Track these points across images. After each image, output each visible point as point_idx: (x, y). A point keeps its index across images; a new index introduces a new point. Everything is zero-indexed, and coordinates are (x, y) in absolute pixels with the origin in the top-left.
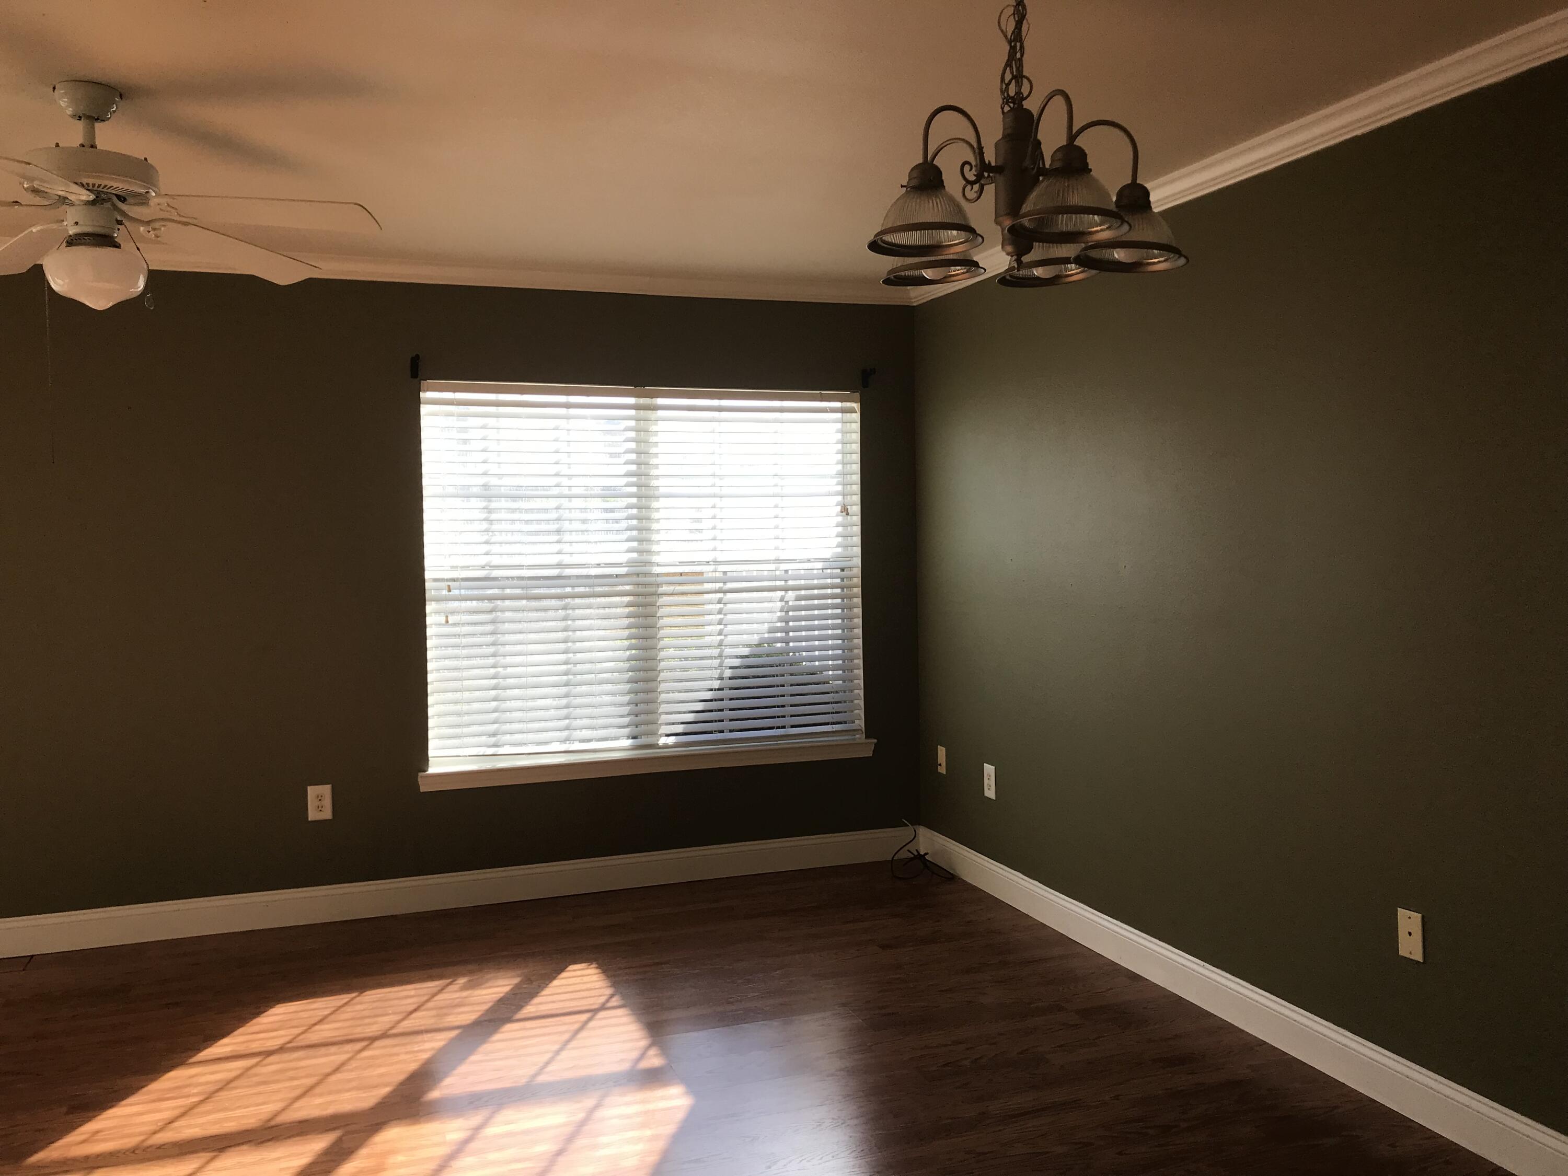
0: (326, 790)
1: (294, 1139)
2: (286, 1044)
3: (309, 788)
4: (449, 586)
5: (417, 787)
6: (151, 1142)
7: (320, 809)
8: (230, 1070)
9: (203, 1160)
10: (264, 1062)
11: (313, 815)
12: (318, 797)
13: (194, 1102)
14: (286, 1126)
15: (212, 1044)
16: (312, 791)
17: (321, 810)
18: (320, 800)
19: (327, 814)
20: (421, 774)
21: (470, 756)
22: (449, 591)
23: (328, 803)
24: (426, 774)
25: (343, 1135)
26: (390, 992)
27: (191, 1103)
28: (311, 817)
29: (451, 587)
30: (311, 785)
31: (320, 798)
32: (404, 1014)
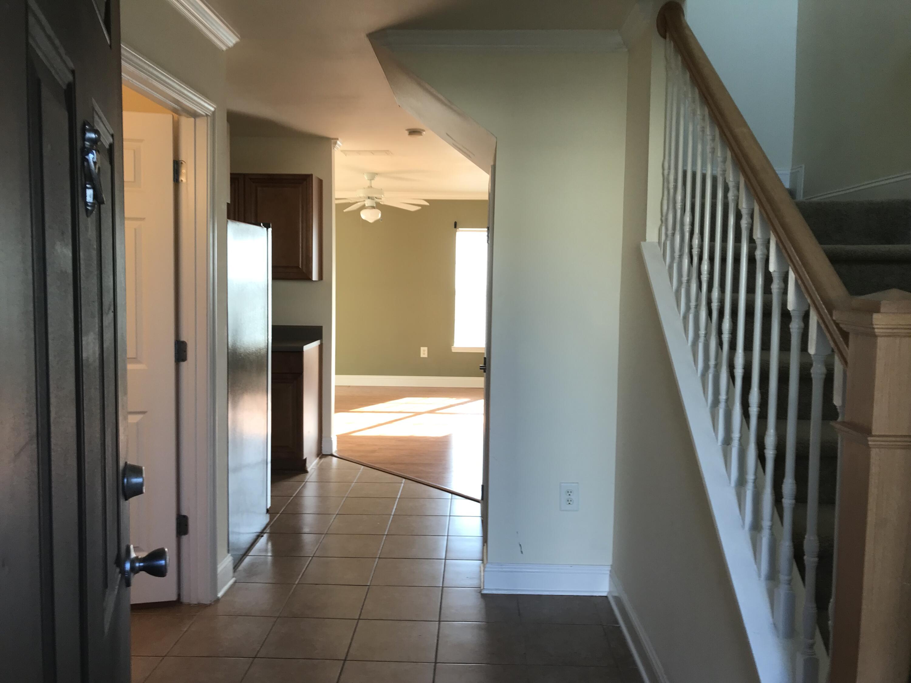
0: (426, 349)
5: (451, 350)
11: (422, 356)
12: (424, 350)
16: (422, 348)
17: (424, 354)
19: (426, 356)
20: (452, 346)
23: (426, 352)
30: (422, 347)
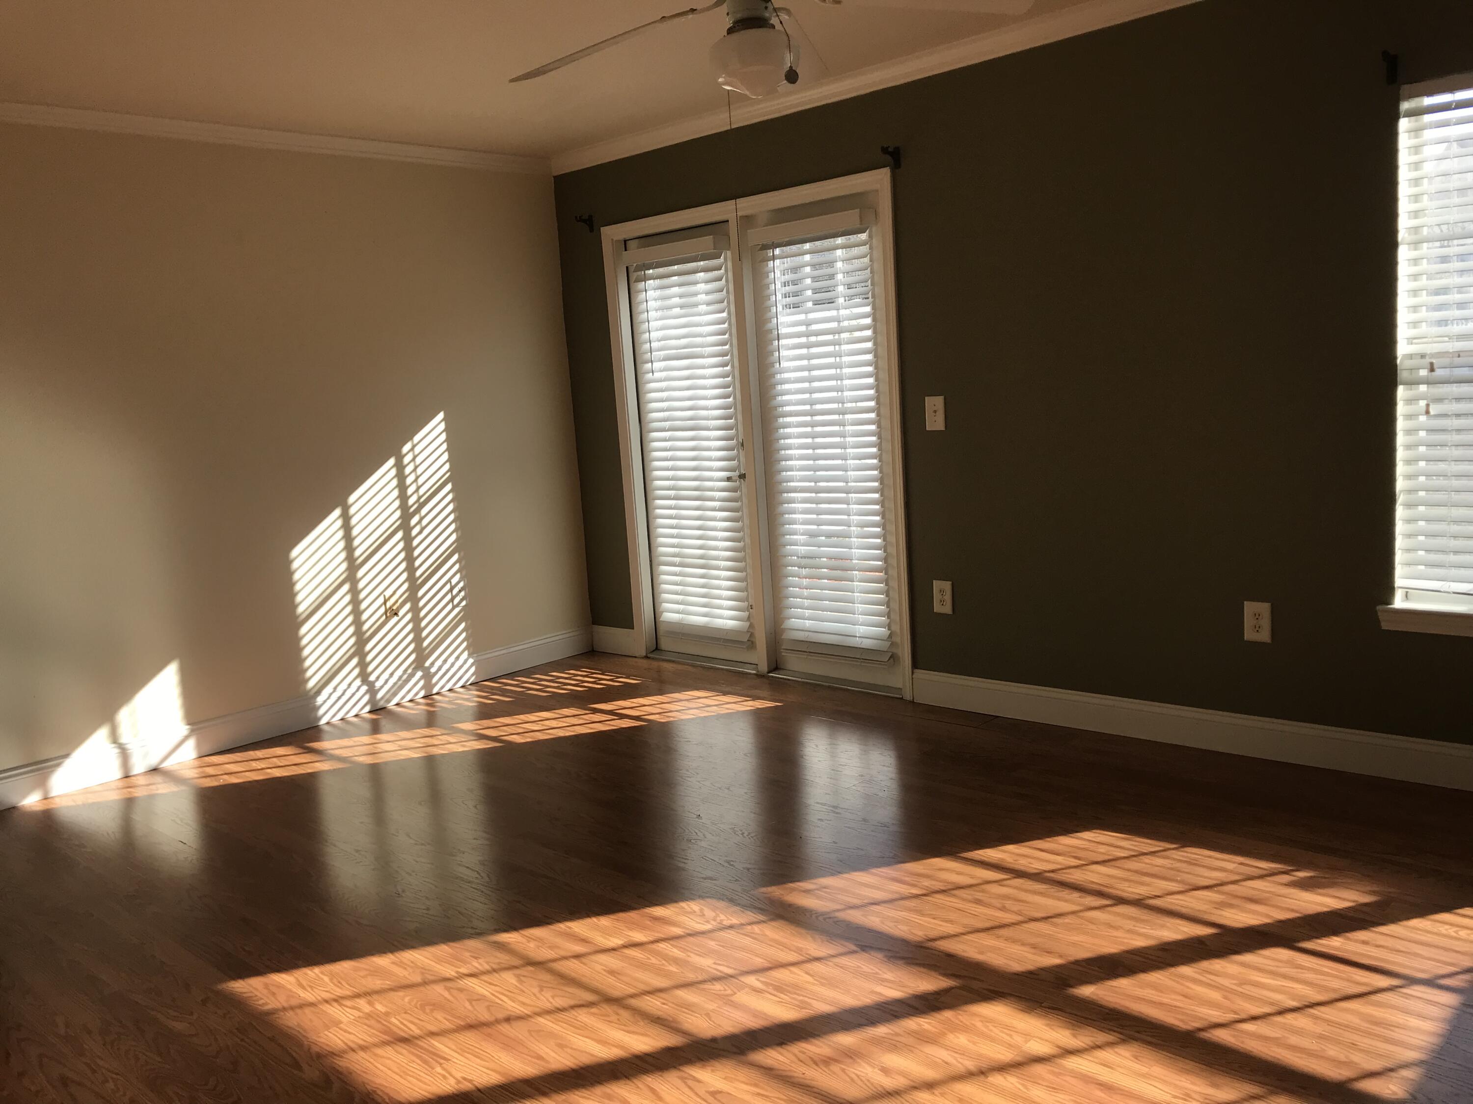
0: (1265, 608)
1: (922, 969)
2: (1046, 871)
3: (1246, 604)
4: (1432, 364)
6: (841, 915)
7: (1257, 629)
8: (972, 877)
9: (841, 950)
10: (1008, 882)
11: (1249, 635)
12: (1255, 614)
13: (912, 894)
14: (934, 952)
15: (997, 846)
16: (1249, 607)
17: (1258, 631)
18: (1257, 619)
19: (1265, 636)
21: (1454, 593)
22: (1432, 370)
23: (1266, 623)
24: (1391, 608)
25: (956, 987)
26: (1210, 857)
27: (909, 893)
28: (1247, 637)
29: (1435, 366)
30: (1248, 600)
31: (1257, 616)
32: (1187, 887)
